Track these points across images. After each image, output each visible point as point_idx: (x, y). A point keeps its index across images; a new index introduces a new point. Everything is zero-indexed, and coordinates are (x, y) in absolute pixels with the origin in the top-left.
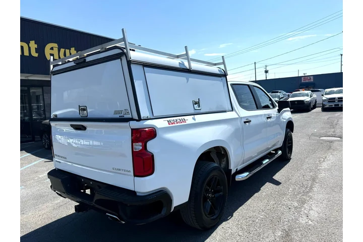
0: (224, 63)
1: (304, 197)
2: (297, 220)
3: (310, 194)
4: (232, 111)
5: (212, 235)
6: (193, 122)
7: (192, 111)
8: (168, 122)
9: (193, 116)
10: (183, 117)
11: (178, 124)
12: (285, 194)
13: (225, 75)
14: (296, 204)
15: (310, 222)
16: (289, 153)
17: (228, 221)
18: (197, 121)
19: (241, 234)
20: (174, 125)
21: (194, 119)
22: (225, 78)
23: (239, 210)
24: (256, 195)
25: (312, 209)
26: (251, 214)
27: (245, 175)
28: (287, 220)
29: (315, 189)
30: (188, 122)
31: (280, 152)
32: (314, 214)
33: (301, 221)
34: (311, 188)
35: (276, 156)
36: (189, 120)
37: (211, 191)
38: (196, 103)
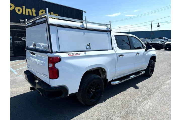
0: (110, 24)
1: (147, 97)
2: (137, 108)
3: (151, 96)
4: (112, 49)
5: (91, 109)
6: (85, 55)
7: (85, 50)
8: (69, 54)
9: (85, 52)
10: (78, 52)
11: (75, 56)
12: (137, 94)
13: (110, 31)
14: (140, 100)
15: (143, 110)
16: (151, 73)
17: (102, 104)
18: (87, 55)
19: (104, 110)
20: (72, 56)
21: (85, 53)
22: (110, 32)
23: (110, 99)
24: (123, 92)
25: (147, 104)
26: (115, 101)
27: (117, 82)
28: (131, 107)
29: (155, 94)
30: (81, 55)
31: (144, 72)
32: (147, 107)
33: (138, 109)
34: (154, 92)
35: (141, 74)
36: (82, 54)
37: (94, 88)
38: (88, 46)
